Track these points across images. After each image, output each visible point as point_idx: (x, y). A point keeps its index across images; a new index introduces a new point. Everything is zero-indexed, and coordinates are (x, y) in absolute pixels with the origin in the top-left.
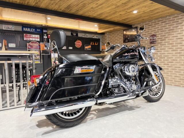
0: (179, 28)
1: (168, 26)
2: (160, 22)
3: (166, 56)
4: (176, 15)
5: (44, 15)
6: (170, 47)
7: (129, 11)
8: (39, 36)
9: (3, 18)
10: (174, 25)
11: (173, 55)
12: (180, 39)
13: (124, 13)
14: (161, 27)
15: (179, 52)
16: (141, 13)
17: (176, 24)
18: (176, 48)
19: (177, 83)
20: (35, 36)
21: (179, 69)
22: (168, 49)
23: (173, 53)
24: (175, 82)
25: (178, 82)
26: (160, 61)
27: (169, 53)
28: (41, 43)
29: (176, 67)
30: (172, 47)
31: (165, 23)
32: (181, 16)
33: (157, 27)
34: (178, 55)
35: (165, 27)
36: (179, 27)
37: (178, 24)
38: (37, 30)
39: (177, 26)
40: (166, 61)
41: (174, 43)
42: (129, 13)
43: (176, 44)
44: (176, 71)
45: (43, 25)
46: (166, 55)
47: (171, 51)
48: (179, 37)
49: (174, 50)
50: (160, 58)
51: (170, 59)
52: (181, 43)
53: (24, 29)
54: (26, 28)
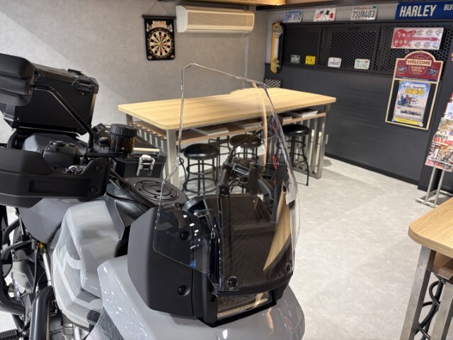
20: (427, 33)
53: (402, 11)
54: (410, 7)
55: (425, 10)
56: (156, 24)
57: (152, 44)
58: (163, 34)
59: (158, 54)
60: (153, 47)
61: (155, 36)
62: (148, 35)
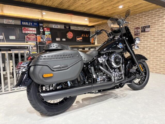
0: (161, 22)
1: (151, 19)
2: (144, 16)
3: (148, 47)
4: (158, 10)
5: (39, 10)
6: (152, 39)
7: (115, 6)
8: (35, 29)
9: (4, 13)
10: (155, 18)
11: (155, 46)
12: (161, 31)
13: (111, 8)
14: (145, 20)
15: (159, 43)
16: (126, 8)
17: (158, 18)
18: (157, 40)
19: (158, 71)
20: (32, 29)
21: (160, 58)
22: (150, 40)
23: (155, 44)
24: (156, 70)
25: (159, 69)
26: (143, 51)
27: (150, 44)
28: (37, 35)
29: (157, 57)
30: (154, 39)
31: (148, 17)
32: (162, 10)
33: (140, 20)
34: (159, 45)
35: (148, 21)
36: (161, 20)
37: (160, 17)
38: (34, 24)
39: (159, 20)
40: (148, 51)
41: (156, 35)
42: (115, 7)
43: (157, 35)
44: (157, 60)
45: (39, 20)
46: (149, 45)
47: (153, 42)
48: (160, 29)
49: (155, 41)
50: (143, 48)
51: (152, 49)
52: (162, 35)
53: (23, 23)
54: (25, 22)
55: (29, 24)
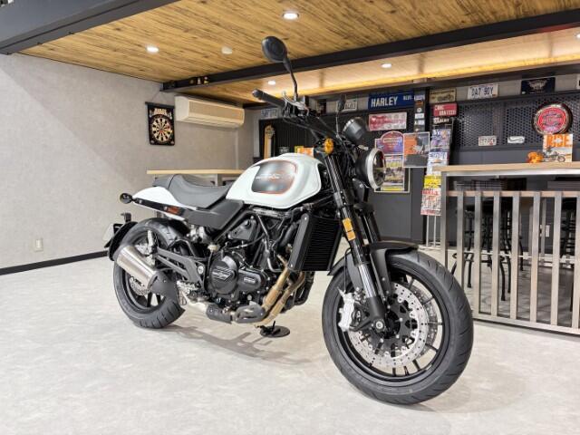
56: (157, 111)
57: (154, 129)
58: (164, 120)
59: (160, 139)
60: (155, 132)
61: (157, 122)
62: (150, 121)
